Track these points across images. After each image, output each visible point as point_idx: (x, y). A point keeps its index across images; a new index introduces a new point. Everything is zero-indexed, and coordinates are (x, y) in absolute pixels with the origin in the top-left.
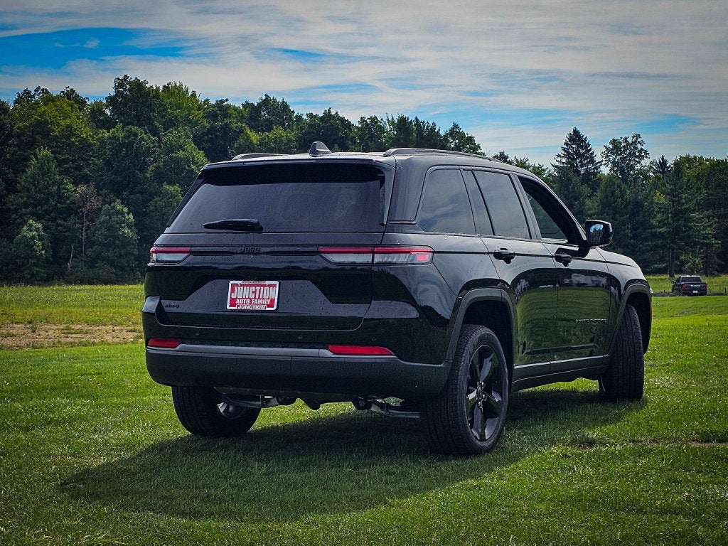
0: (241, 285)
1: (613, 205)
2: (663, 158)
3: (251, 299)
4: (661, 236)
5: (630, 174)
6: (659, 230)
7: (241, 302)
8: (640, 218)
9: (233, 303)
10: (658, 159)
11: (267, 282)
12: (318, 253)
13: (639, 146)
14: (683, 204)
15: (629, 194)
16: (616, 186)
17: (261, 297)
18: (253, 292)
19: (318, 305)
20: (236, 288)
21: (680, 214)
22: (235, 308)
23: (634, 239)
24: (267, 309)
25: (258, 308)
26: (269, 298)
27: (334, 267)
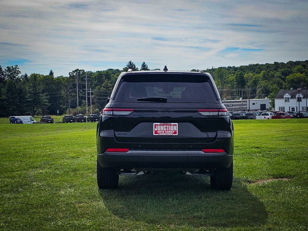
0: (160, 125)
1: (12, 90)
2: (26, 74)
3: (165, 131)
4: (30, 102)
5: (14, 79)
6: (29, 100)
7: (160, 132)
8: (22, 95)
9: (156, 132)
10: (24, 74)
11: (172, 124)
12: (197, 111)
13: (17, 70)
14: (37, 90)
15: (17, 87)
16: (13, 84)
17: (170, 130)
18: (165, 128)
19: (196, 133)
20: (157, 126)
21: (36, 94)
22: (158, 135)
23: (19, 103)
24: (173, 135)
25: (169, 134)
26: (173, 130)
27: (204, 117)
